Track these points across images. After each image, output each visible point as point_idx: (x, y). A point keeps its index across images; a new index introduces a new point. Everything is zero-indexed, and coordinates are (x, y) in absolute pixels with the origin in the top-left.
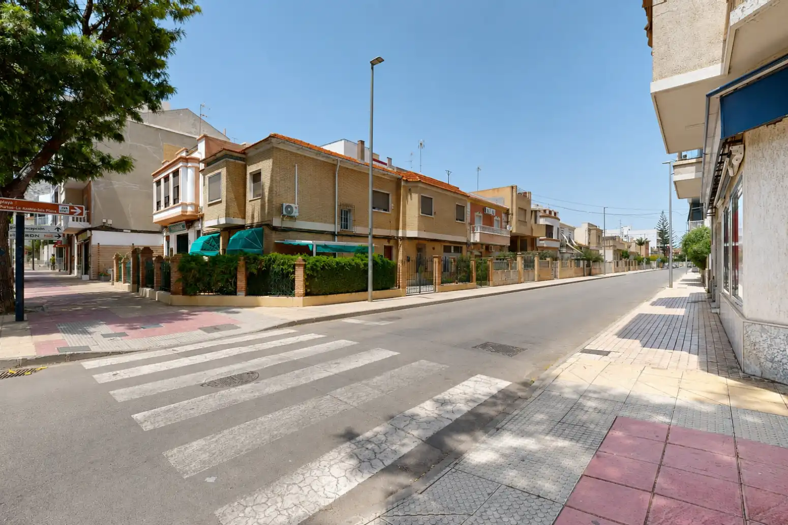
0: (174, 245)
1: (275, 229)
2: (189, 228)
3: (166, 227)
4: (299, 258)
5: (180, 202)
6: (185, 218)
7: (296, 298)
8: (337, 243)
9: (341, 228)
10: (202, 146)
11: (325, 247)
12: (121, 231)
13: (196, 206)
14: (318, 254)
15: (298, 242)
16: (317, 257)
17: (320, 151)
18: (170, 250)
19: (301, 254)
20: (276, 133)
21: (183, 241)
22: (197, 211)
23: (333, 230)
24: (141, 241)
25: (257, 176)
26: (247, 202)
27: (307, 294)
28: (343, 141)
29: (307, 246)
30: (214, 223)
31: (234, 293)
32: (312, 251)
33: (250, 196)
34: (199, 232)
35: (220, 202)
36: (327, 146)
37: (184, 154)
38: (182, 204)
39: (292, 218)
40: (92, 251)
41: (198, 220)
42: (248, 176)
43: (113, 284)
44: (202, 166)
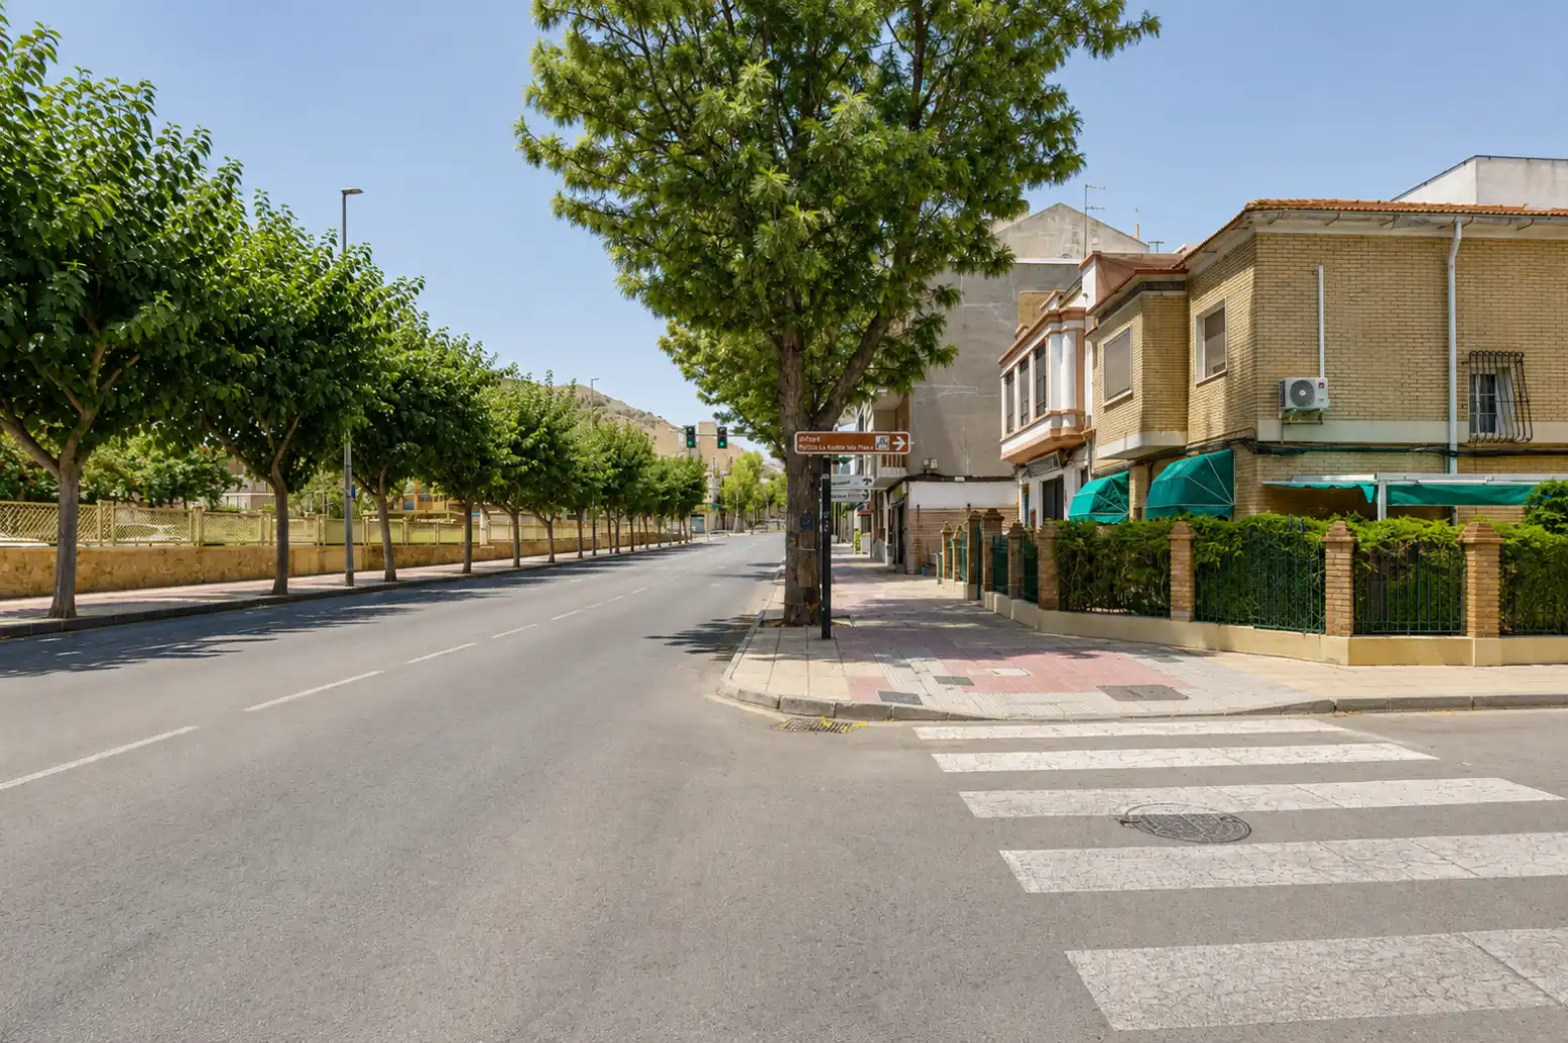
0: (1036, 503)
1: (1264, 449)
2: (1064, 465)
3: (1023, 466)
4: (1337, 527)
5: (1048, 410)
6: (1059, 444)
7: (1325, 639)
8: (1455, 477)
9: (1473, 429)
10: (1090, 279)
11: (1416, 489)
12: (950, 479)
13: (1078, 414)
14: (1393, 512)
15: (1327, 480)
16: (1391, 521)
17: (1396, 213)
18: (1030, 515)
19: (1344, 515)
20: (1263, 198)
21: (1054, 493)
22: (1079, 426)
23: (1443, 440)
24: (984, 497)
25: (1215, 322)
26: (1192, 388)
27: (1358, 629)
28: (1471, 166)
29: (1357, 490)
30: (1118, 447)
31: (1163, 612)
32: (1374, 504)
33: (1198, 370)
34: (1084, 472)
35: (1130, 397)
36: (1416, 192)
37: (1054, 307)
38: (1053, 414)
39: (1313, 417)
40: (911, 520)
41: (1083, 445)
42: (1193, 324)
43: (940, 582)
44: (1091, 323)
